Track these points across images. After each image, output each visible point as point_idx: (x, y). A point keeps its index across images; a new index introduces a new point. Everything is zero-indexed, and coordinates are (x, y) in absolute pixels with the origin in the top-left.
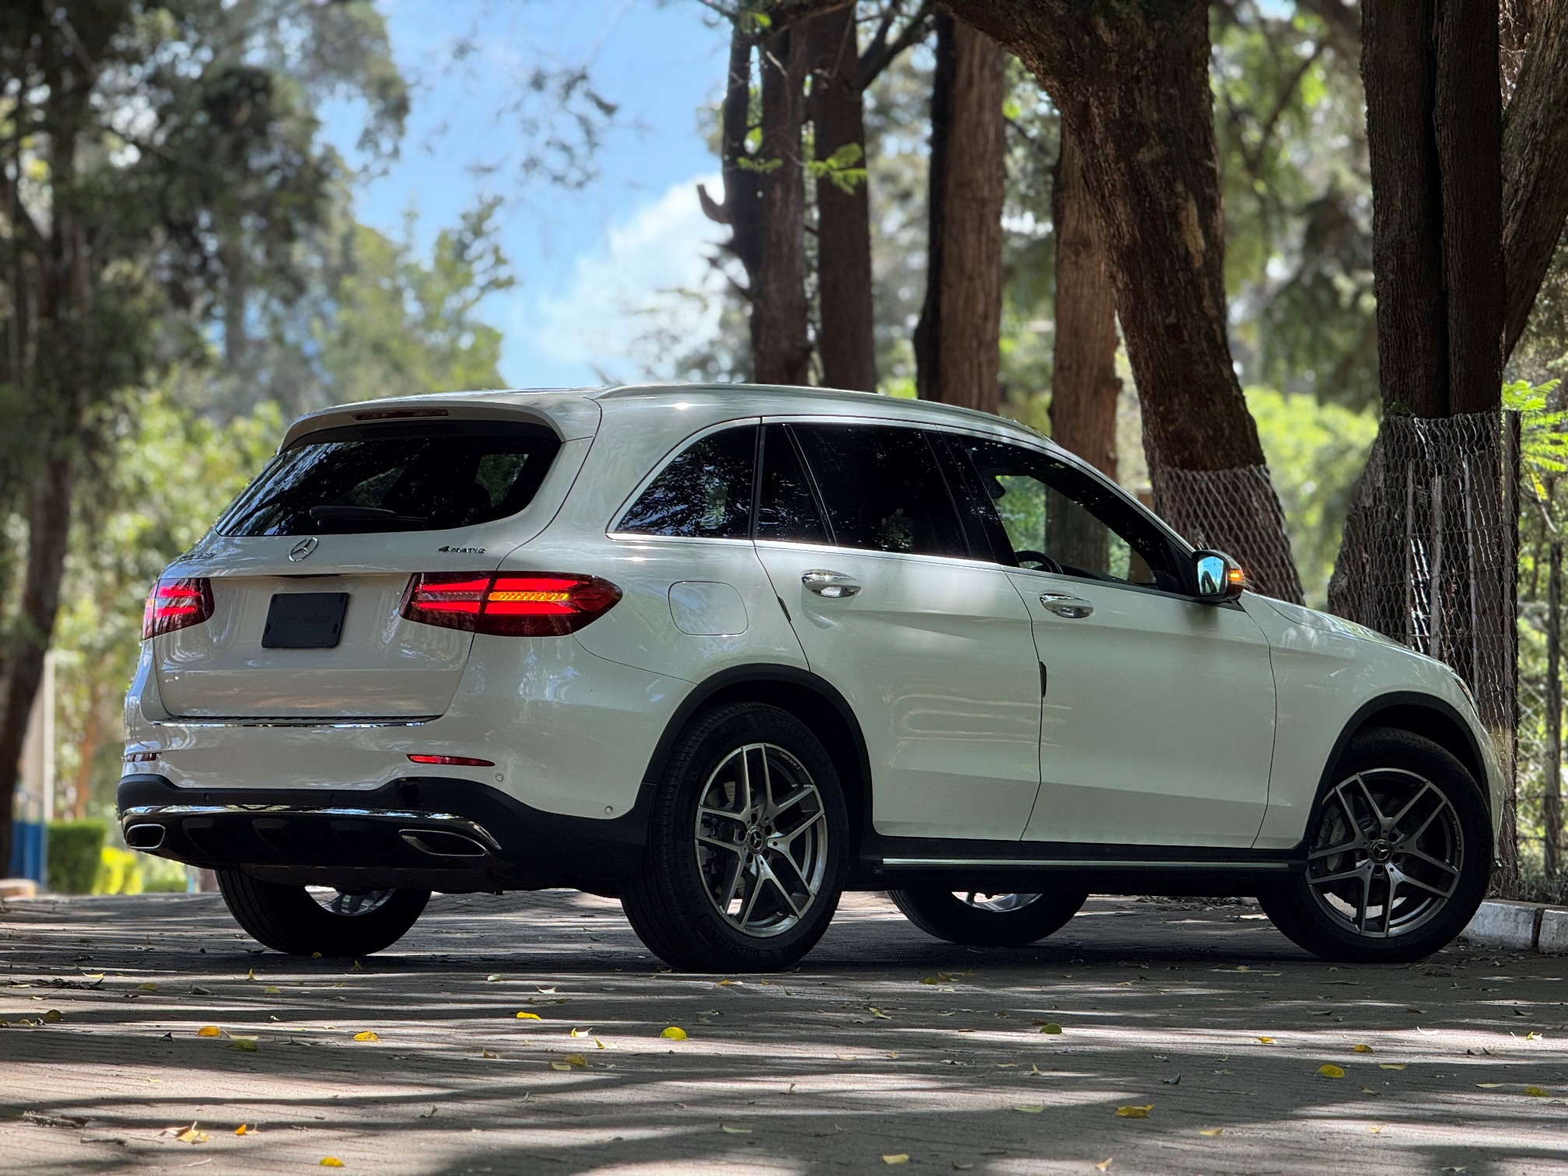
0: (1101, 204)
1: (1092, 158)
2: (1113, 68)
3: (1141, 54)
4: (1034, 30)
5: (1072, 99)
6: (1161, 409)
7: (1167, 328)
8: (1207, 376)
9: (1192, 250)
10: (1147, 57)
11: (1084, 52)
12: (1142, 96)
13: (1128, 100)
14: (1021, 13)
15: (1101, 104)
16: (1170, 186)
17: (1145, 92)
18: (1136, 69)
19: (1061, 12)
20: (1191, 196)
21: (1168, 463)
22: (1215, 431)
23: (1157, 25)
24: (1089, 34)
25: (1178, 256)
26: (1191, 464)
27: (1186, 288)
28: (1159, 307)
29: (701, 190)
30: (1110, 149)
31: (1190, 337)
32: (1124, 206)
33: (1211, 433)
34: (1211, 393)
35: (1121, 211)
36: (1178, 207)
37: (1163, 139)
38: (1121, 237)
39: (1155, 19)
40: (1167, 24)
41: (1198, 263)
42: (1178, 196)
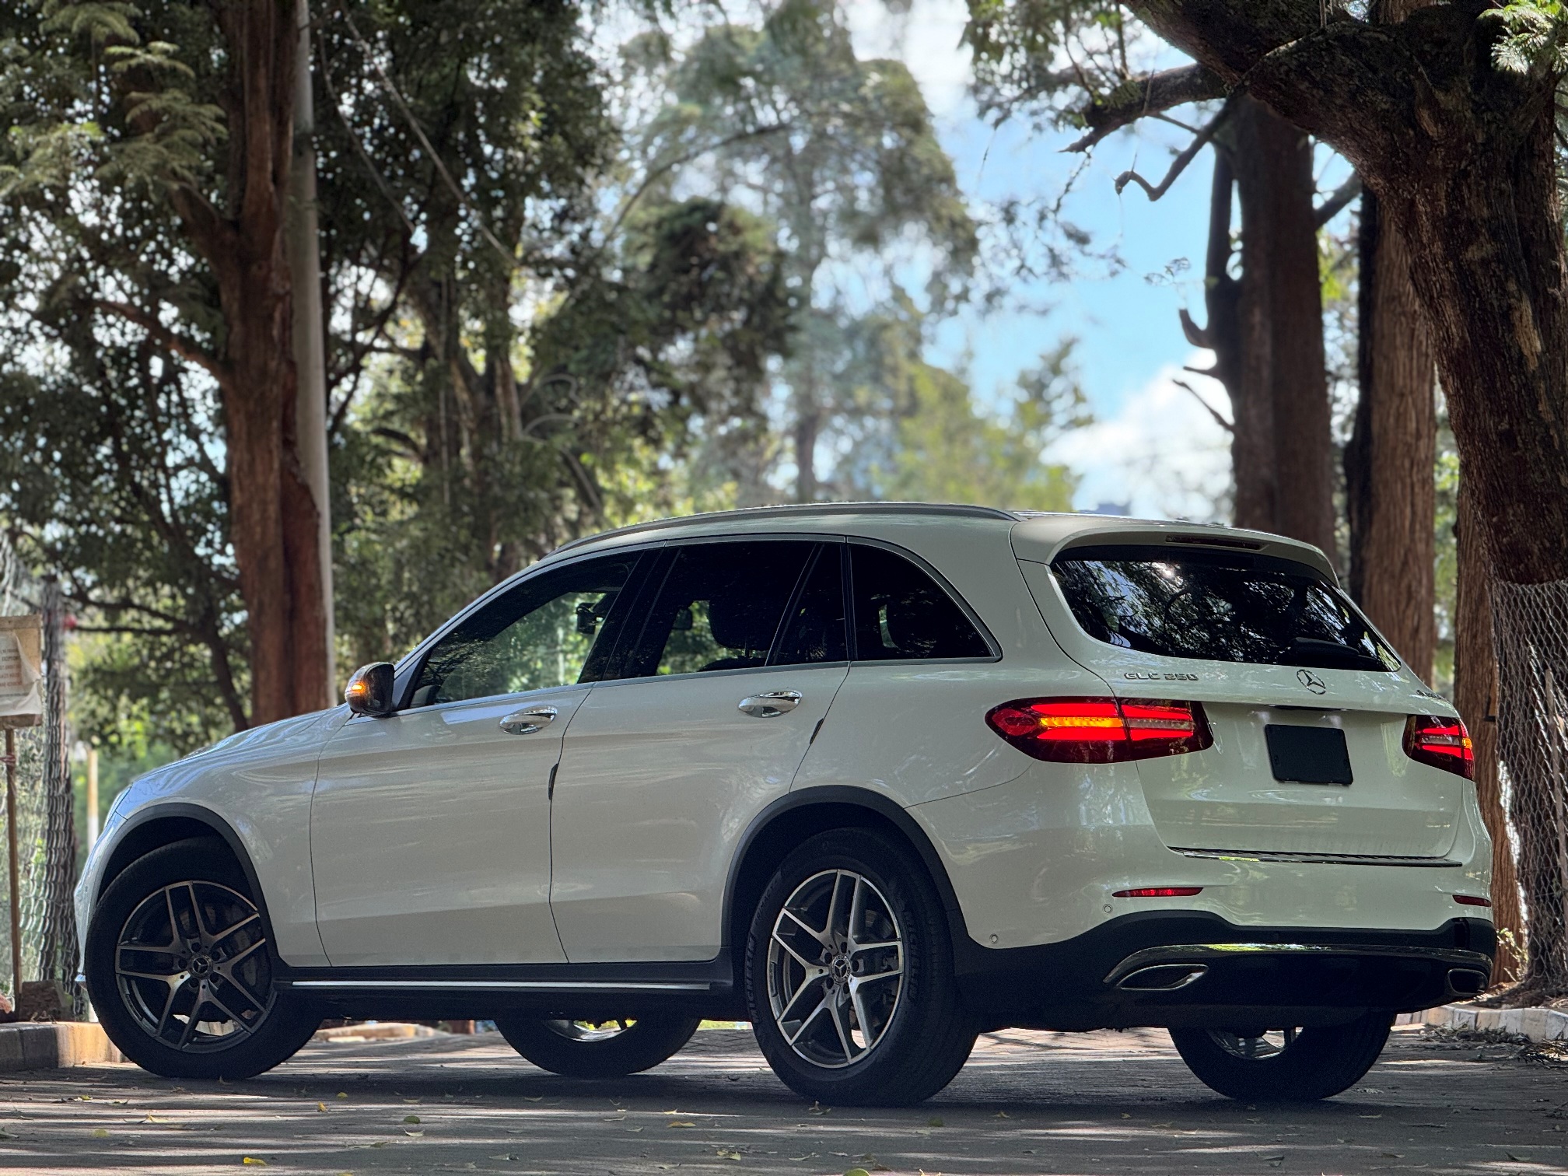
0: (1430, 306)
1: (1420, 257)
2: (1439, 163)
3: (1469, 148)
4: (1357, 126)
5: (1398, 196)
6: (1495, 519)
7: (1500, 434)
8: (1543, 484)
9: (1526, 352)
10: (1475, 151)
11: (1408, 146)
12: (1470, 192)
13: (1454, 196)
14: (1342, 108)
15: (1427, 201)
16: (1501, 286)
17: (1473, 187)
18: (1464, 163)
19: (1385, 107)
20: (1524, 295)
21: (1503, 577)
22: (1552, 542)
23: (1487, 116)
24: (1414, 129)
25: (1511, 358)
26: (1526, 578)
27: (1519, 392)
28: (1491, 412)
29: (1184, 315)
30: (1438, 248)
31: (1524, 443)
32: (1453, 307)
33: (1548, 545)
34: (1548, 502)
35: (1450, 312)
36: (1510, 307)
37: (1494, 236)
38: (1449, 338)
39: (1484, 111)
40: (1499, 116)
41: (1533, 365)
42: (1511, 295)
